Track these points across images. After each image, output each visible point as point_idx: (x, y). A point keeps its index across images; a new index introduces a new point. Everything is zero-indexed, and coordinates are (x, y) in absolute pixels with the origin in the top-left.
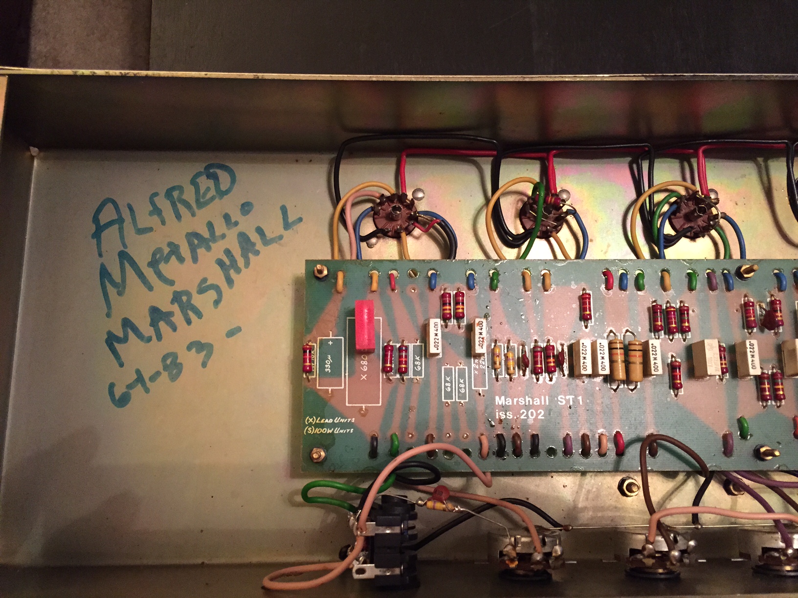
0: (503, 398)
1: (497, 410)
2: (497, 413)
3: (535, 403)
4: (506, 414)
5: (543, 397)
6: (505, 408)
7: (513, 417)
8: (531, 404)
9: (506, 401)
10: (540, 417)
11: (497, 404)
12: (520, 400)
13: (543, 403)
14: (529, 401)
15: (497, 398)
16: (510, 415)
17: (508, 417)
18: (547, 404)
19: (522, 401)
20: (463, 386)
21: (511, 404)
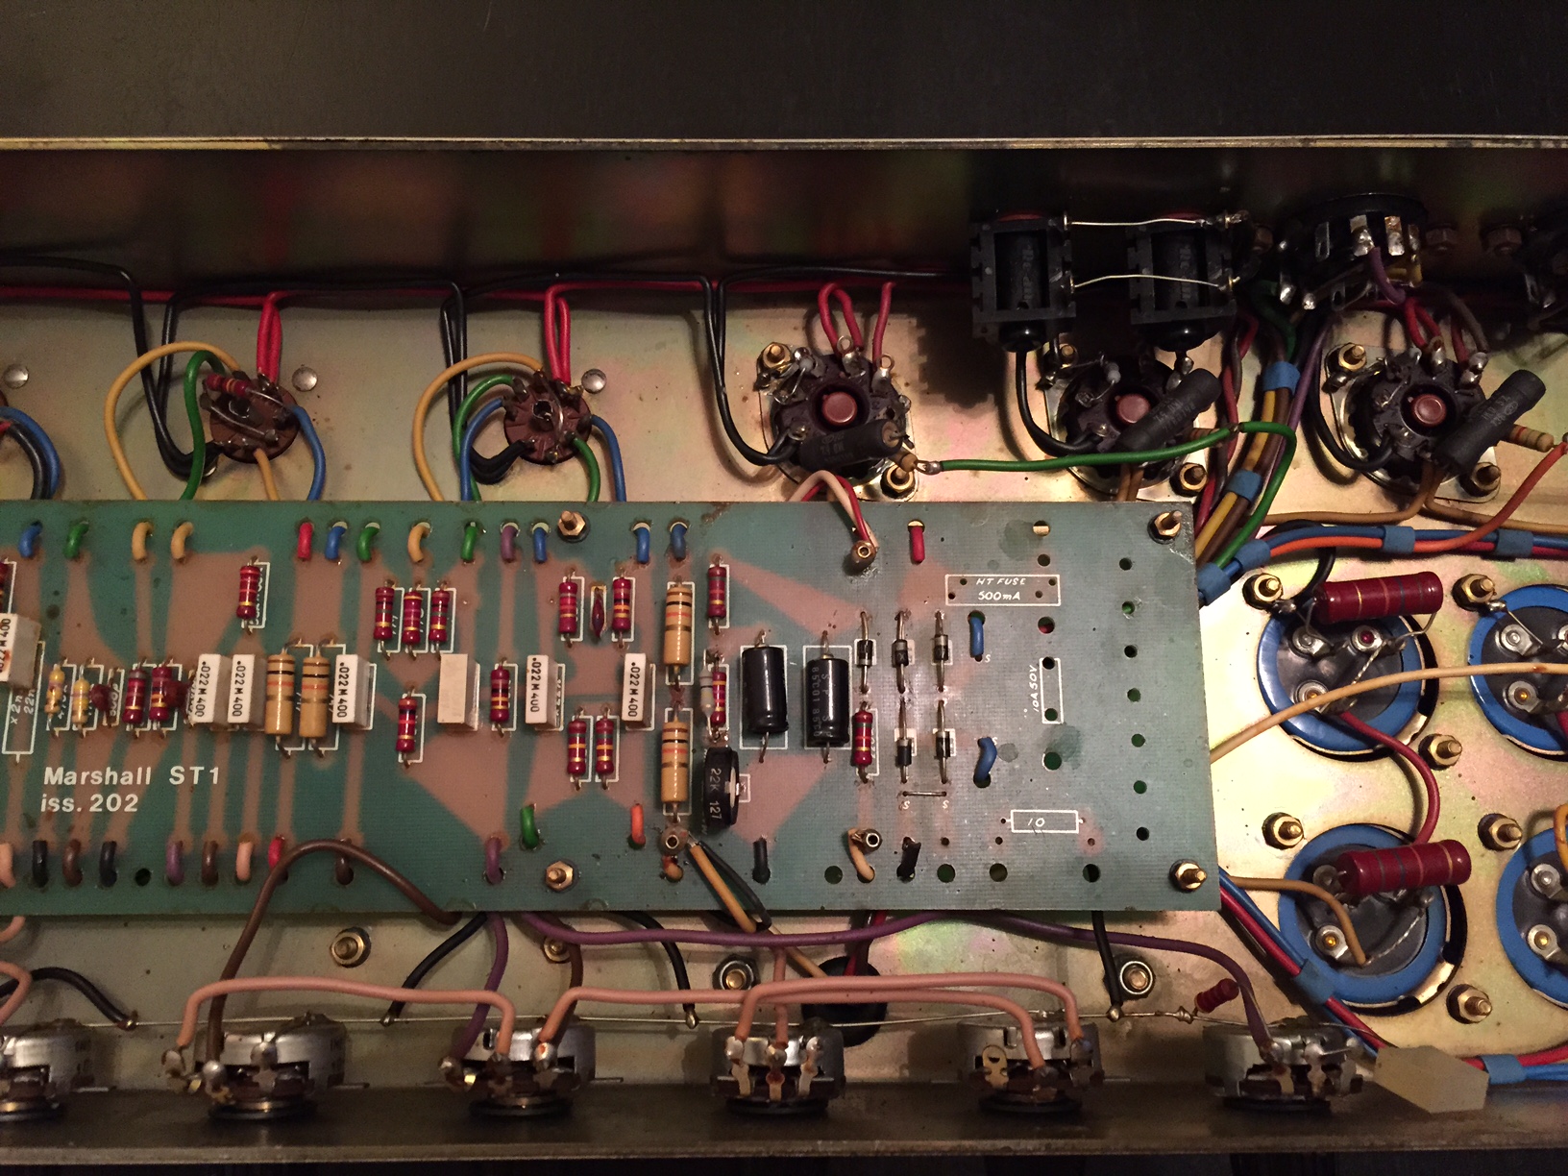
0: (60, 770)
1: (45, 795)
2: (44, 802)
3: (122, 781)
4: (61, 804)
5: (140, 770)
6: (63, 791)
7: (75, 809)
8: (115, 782)
9: (64, 777)
10: (128, 809)
11: (46, 783)
12: (93, 775)
13: (139, 782)
14: (112, 777)
15: (49, 771)
16: (69, 805)
17: (64, 809)
18: (148, 782)
19: (97, 777)
21: (74, 782)
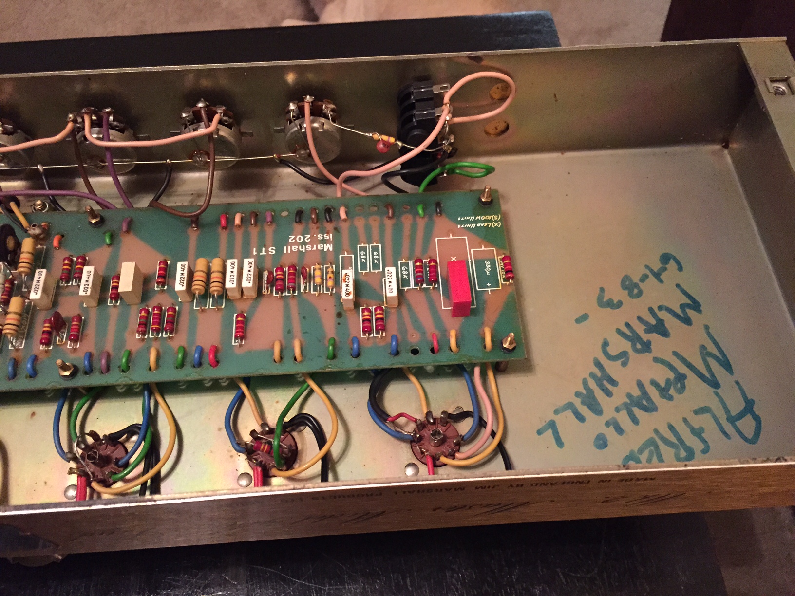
0: (326, 250)
1: (331, 240)
2: (331, 237)
3: (297, 247)
5: (289, 252)
6: (324, 242)
7: (317, 236)
9: (323, 247)
10: (293, 237)
11: (332, 245)
12: (310, 249)
15: (331, 249)
16: (320, 237)
17: (322, 235)
18: (285, 247)
20: (362, 257)
21: (319, 246)
